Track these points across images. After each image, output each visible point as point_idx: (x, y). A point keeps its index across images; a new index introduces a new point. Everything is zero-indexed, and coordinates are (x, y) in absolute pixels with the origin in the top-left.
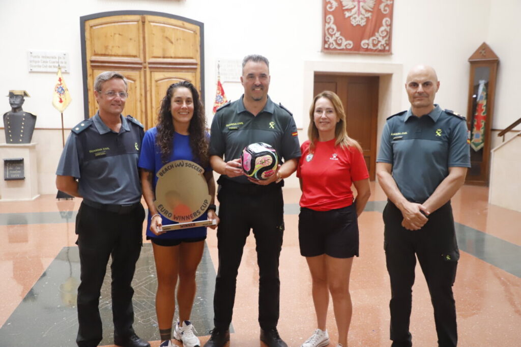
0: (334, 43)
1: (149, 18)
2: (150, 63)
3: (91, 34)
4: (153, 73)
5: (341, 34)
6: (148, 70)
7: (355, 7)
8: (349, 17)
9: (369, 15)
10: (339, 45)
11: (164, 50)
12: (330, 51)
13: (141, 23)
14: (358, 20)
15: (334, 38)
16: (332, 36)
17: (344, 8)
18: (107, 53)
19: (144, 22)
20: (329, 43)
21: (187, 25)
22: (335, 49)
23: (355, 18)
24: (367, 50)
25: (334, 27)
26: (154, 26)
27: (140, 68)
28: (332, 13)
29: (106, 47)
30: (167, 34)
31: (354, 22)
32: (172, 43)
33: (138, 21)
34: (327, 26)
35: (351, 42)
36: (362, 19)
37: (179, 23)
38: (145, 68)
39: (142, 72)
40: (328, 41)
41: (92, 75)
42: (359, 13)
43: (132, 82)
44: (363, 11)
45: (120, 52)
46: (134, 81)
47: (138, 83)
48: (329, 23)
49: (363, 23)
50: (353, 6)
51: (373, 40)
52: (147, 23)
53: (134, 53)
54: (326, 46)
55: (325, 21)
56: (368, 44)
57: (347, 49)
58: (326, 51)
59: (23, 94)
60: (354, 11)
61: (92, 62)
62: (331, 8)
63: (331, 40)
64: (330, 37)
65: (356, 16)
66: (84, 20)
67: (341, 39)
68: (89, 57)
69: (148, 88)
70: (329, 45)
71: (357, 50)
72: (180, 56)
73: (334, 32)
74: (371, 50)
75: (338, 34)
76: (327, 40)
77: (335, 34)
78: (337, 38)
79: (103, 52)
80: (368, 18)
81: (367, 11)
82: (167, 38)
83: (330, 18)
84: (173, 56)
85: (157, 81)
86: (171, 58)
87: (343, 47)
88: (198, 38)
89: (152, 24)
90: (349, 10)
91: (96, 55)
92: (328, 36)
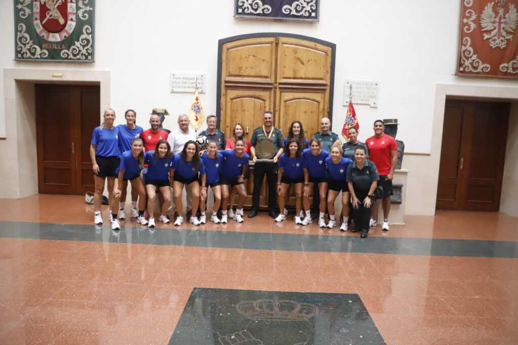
0: (470, 66)
1: (282, 39)
2: (280, 84)
3: (227, 56)
4: (282, 93)
5: (478, 57)
6: (278, 91)
7: (495, 28)
8: (488, 39)
9: (510, 37)
10: (476, 68)
11: (295, 71)
12: (465, 74)
13: (274, 44)
14: (497, 42)
15: (470, 60)
16: (467, 58)
17: (483, 30)
18: (241, 74)
19: (277, 44)
20: (464, 66)
21: (319, 46)
22: (471, 72)
23: (495, 40)
24: (506, 74)
25: (472, 50)
26: (287, 47)
27: (271, 88)
28: (470, 35)
29: (240, 68)
30: (299, 55)
31: (493, 45)
32: (303, 64)
33: (271, 43)
34: (464, 48)
35: (488, 66)
36: (502, 41)
37: (312, 44)
38: (276, 88)
39: (272, 93)
40: (464, 64)
41: (226, 95)
42: (500, 35)
43: (263, 102)
44: (504, 34)
45: (252, 73)
46: (264, 101)
47: (267, 103)
48: (465, 45)
49: (503, 45)
50: (493, 28)
51: (514, 63)
52: (280, 44)
53: (266, 74)
54: (461, 69)
55: (461, 43)
56: (508, 68)
57: (483, 73)
58: (461, 74)
59: (164, 112)
60: (493, 33)
61: (226, 82)
62: (468, 30)
63: (467, 63)
64: (466, 60)
65: (496, 38)
66: (222, 43)
67: (478, 62)
68: (224, 78)
69: (277, 108)
70: (464, 68)
71: (494, 74)
72: (310, 77)
73: (471, 55)
74: (510, 74)
75: (474, 57)
76: (462, 62)
77: (471, 57)
78: (474, 60)
79: (237, 73)
80: (508, 40)
81: (508, 33)
82: (298, 59)
83: (466, 40)
84: (303, 76)
85: (286, 101)
86: (302, 78)
87: (479, 70)
88: (329, 59)
89: (285, 45)
90: (489, 32)
91: (230, 75)
92: (464, 59)
